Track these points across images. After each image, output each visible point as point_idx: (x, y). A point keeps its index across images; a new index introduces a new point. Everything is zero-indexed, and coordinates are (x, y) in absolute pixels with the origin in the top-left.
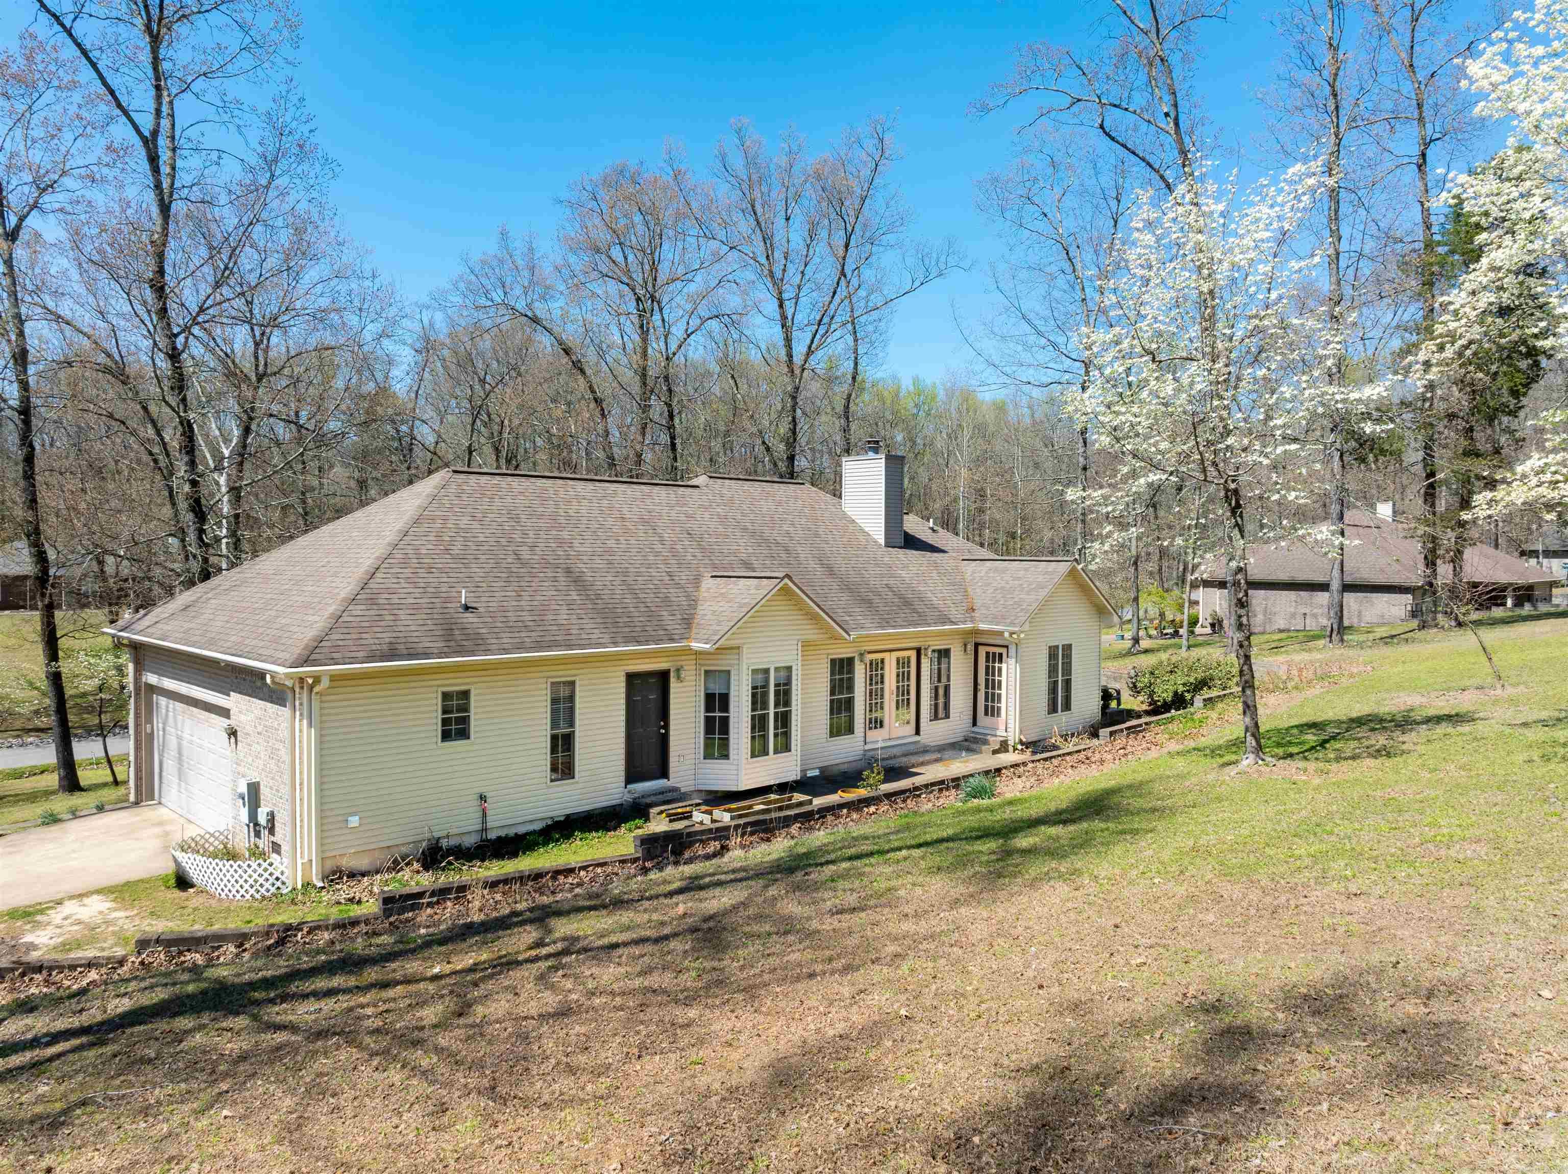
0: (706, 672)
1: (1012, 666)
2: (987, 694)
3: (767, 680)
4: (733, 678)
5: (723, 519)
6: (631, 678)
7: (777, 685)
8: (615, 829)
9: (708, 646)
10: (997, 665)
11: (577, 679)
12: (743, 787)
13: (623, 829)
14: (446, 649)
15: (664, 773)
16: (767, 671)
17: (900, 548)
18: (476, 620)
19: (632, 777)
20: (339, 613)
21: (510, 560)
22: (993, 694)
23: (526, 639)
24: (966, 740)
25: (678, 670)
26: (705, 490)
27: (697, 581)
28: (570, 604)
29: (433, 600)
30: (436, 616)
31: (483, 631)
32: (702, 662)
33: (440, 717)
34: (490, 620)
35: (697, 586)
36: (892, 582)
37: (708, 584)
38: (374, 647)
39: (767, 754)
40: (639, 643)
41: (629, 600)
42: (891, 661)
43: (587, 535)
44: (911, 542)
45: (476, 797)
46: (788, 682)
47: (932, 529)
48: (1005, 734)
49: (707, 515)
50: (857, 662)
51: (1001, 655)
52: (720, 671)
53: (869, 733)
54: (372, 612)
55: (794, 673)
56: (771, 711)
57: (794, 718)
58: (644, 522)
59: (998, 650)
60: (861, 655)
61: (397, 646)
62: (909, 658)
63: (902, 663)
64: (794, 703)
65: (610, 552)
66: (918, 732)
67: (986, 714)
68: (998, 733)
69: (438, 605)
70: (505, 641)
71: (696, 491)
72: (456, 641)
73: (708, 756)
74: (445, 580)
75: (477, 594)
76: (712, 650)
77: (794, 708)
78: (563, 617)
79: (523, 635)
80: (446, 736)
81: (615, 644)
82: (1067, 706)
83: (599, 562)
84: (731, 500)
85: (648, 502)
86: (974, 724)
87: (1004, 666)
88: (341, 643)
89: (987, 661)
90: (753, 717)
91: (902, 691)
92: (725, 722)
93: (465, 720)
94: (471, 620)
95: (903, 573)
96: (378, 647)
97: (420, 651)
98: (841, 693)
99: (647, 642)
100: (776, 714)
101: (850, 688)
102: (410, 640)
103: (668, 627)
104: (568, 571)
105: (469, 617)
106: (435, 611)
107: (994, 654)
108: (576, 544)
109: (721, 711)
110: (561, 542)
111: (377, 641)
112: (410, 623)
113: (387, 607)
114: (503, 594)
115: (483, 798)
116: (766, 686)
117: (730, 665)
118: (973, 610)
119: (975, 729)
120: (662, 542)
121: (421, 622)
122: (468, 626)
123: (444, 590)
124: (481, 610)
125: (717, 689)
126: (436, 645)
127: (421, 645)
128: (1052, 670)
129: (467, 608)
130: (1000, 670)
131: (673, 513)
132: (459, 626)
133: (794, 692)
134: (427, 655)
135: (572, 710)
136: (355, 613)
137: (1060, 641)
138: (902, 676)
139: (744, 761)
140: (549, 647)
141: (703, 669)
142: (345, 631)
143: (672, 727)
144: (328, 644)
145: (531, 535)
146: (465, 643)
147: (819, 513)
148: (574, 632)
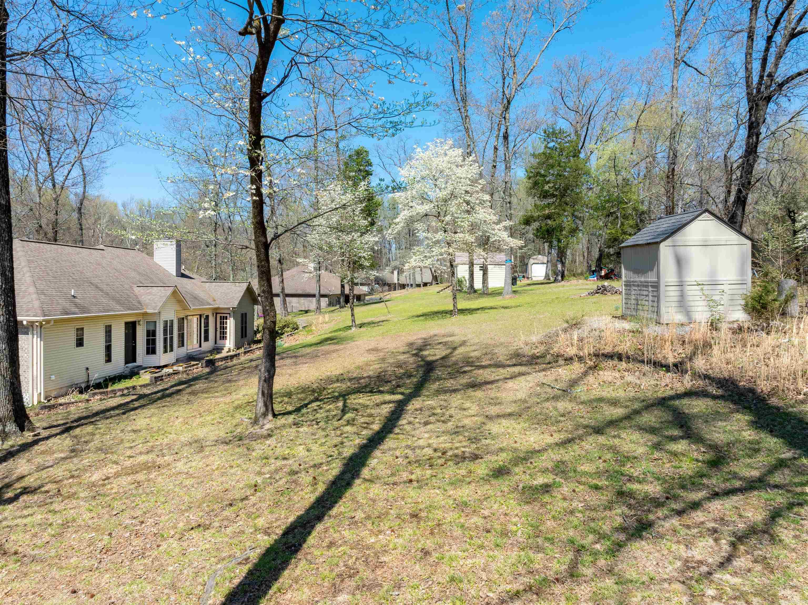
1: (232, 321)
2: (221, 332)
4: (157, 324)
5: (121, 264)
6: (126, 323)
7: (170, 326)
10: (225, 321)
11: (112, 324)
12: (161, 364)
14: (80, 311)
15: (135, 360)
16: (167, 322)
17: (182, 277)
18: (80, 301)
19: (127, 362)
20: (38, 298)
24: (214, 349)
25: (139, 321)
26: (107, 251)
27: (131, 288)
28: (102, 296)
29: (61, 294)
30: (67, 299)
32: (147, 318)
33: (76, 338)
34: (84, 301)
35: (133, 290)
36: (186, 290)
37: (137, 289)
39: (167, 352)
40: (132, 310)
41: (117, 295)
42: (193, 319)
45: (86, 368)
47: (189, 272)
48: (229, 346)
49: (115, 262)
50: (185, 320)
52: (153, 322)
53: (188, 347)
54: (48, 298)
55: (174, 322)
57: (174, 339)
58: (98, 264)
59: (225, 315)
60: (186, 317)
61: (66, 310)
62: (198, 318)
66: (200, 346)
67: (220, 339)
68: (226, 346)
69: (64, 296)
70: (95, 309)
73: (148, 353)
74: (58, 286)
76: (152, 313)
77: (174, 335)
78: (104, 301)
79: (98, 307)
80: (77, 345)
81: (126, 310)
82: (246, 336)
83: (98, 280)
85: (93, 256)
86: (216, 343)
87: (228, 321)
88: (49, 309)
89: (221, 319)
90: (164, 338)
92: (154, 341)
93: (83, 339)
95: (187, 287)
96: (61, 310)
97: (74, 312)
98: (181, 331)
100: (170, 337)
101: (183, 329)
102: (68, 308)
103: (136, 305)
104: (91, 283)
105: (77, 300)
107: (223, 317)
109: (152, 337)
111: (59, 308)
112: (62, 302)
113: (50, 296)
114: (80, 292)
116: (167, 327)
117: (157, 319)
118: (216, 301)
121: (65, 302)
123: (61, 290)
124: (78, 297)
125: (151, 328)
128: (242, 322)
129: (74, 297)
132: (77, 303)
133: (173, 330)
135: (111, 336)
136: (43, 298)
137: (244, 312)
139: (161, 355)
141: (147, 321)
143: (137, 343)
144: (45, 309)
148: (111, 306)
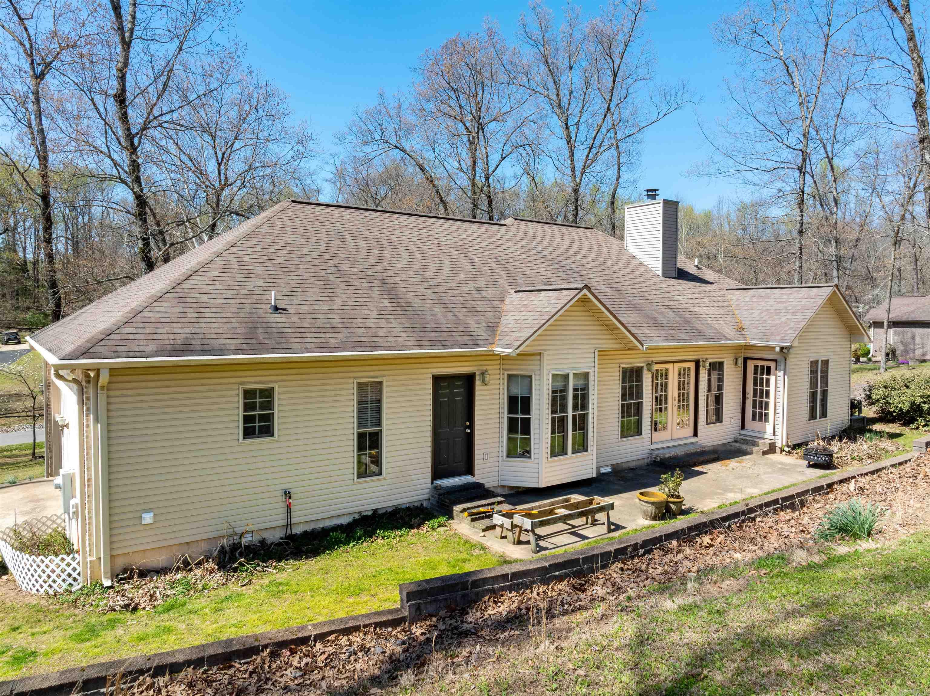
0: (510, 377)
1: (781, 378)
2: (754, 402)
3: (566, 386)
4: (534, 382)
5: (526, 250)
6: (437, 380)
7: (575, 390)
8: (418, 526)
9: (510, 351)
10: (765, 377)
11: (384, 380)
12: (543, 484)
13: (426, 526)
14: (245, 347)
15: (470, 471)
16: (566, 377)
17: (675, 278)
18: (284, 320)
19: (439, 475)
20: (140, 309)
21: (329, 271)
22: (761, 402)
23: (332, 340)
24: (736, 441)
25: (483, 374)
26: (512, 228)
27: (502, 296)
28: (380, 312)
29: (243, 301)
30: (242, 315)
31: (289, 330)
32: (505, 367)
33: (241, 414)
34: (298, 321)
35: (502, 301)
36: (671, 304)
37: (512, 298)
38: (167, 342)
39: (566, 454)
40: (444, 346)
41: (438, 309)
42: (673, 371)
43: (406, 255)
44: (683, 275)
45: (281, 493)
46: (585, 388)
47: (697, 266)
48: (773, 438)
49: (512, 246)
50: (645, 372)
51: (769, 368)
52: (523, 376)
53: (655, 434)
54: (177, 310)
55: (591, 379)
56: (570, 413)
57: (590, 420)
58: (457, 248)
59: (766, 364)
60: (649, 365)
61: (193, 342)
62: (689, 369)
63: (682, 373)
64: (590, 406)
65: (425, 269)
66: (696, 434)
67: (754, 418)
68: (766, 436)
69: (247, 306)
70: (310, 340)
71: (504, 228)
72: (257, 338)
73: (510, 454)
74: (262, 284)
75: (291, 298)
76: (514, 354)
77: (590, 411)
78: (371, 321)
79: (328, 335)
80: (249, 433)
81: (420, 347)
82: (824, 414)
83: (413, 277)
84: (533, 236)
85: (462, 233)
86: (743, 427)
87: (772, 378)
88: (131, 337)
89: (756, 373)
90: (553, 419)
91: (682, 398)
92: (526, 424)
93: (269, 418)
94: (279, 320)
95: (680, 298)
96: (172, 342)
97: (217, 347)
98: (631, 398)
99: (452, 346)
100: (574, 417)
101: (639, 395)
102: (208, 336)
103: (472, 334)
104: (383, 282)
105: (278, 317)
106: (244, 311)
107: (762, 367)
108: (394, 261)
109: (523, 413)
110: (380, 259)
111: (172, 336)
112: (213, 320)
113: (194, 305)
114: (316, 298)
115: (288, 494)
116: (565, 390)
117: (532, 370)
118: (743, 329)
119: (743, 432)
120: (472, 263)
121: (224, 320)
122: (274, 325)
123: (258, 292)
124: (290, 311)
125: (518, 392)
126: (235, 342)
127: (218, 341)
128: (813, 383)
129: (276, 309)
130: (768, 381)
131: (483, 244)
132: (264, 325)
133: (591, 397)
134: (222, 352)
135: (379, 410)
136: (157, 309)
137: (819, 357)
138: (682, 386)
139: (545, 460)
140: (353, 348)
141: (506, 373)
142: (141, 325)
143: (477, 427)
144: (117, 337)
145: (354, 251)
146: (266, 341)
147: (606, 250)
148: (380, 334)
